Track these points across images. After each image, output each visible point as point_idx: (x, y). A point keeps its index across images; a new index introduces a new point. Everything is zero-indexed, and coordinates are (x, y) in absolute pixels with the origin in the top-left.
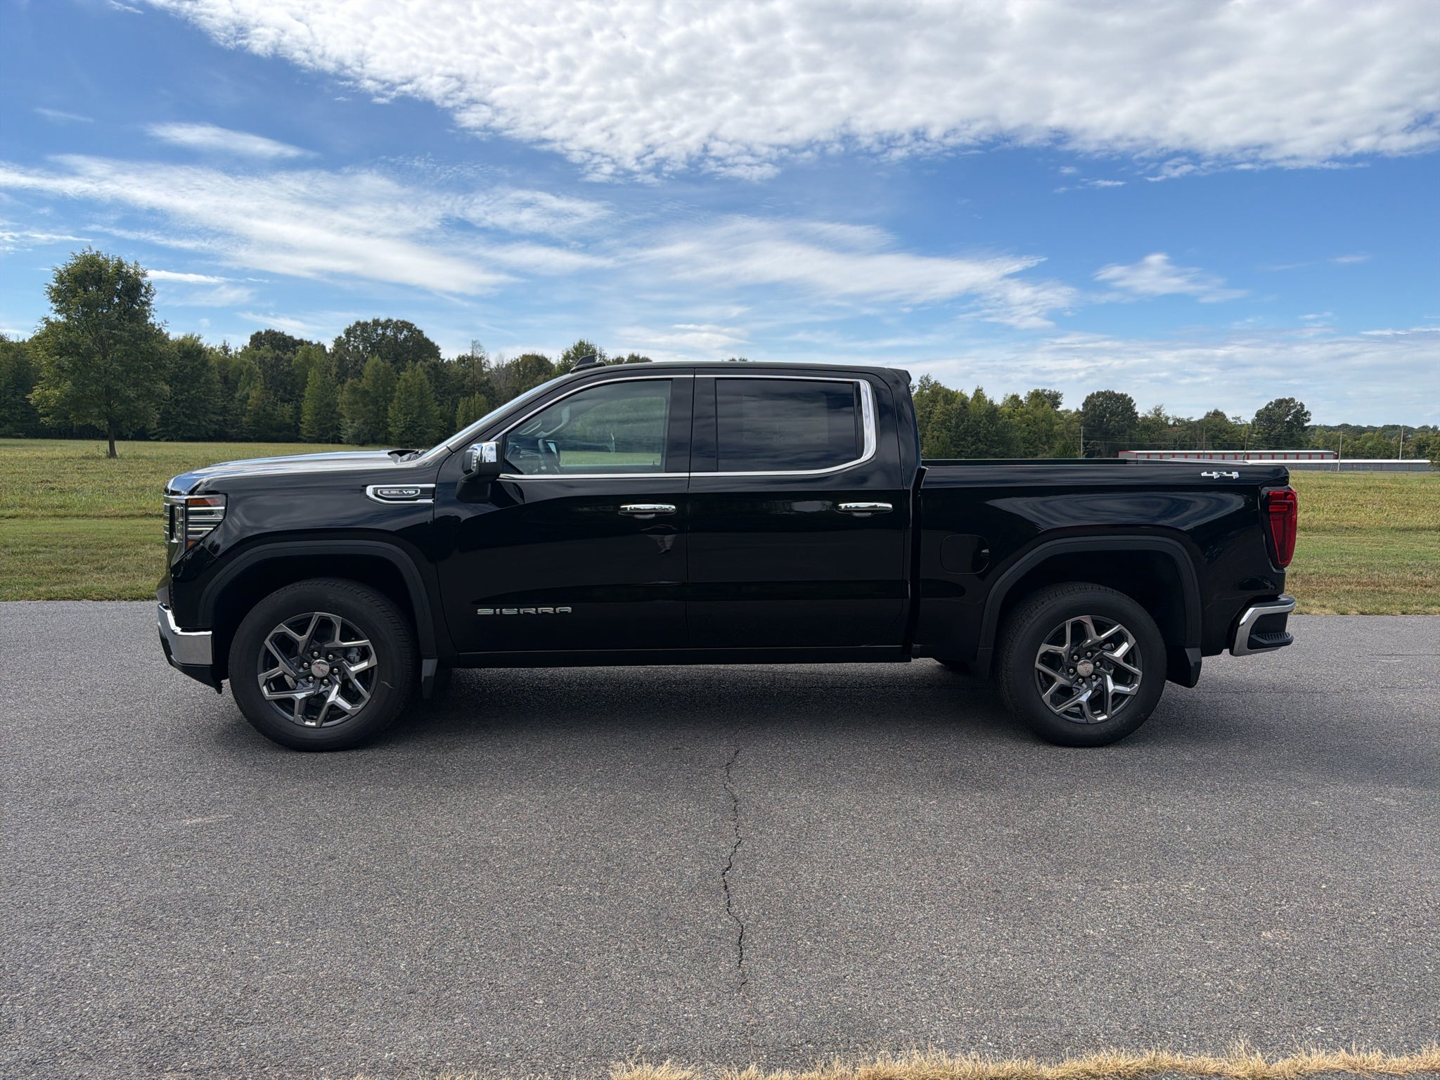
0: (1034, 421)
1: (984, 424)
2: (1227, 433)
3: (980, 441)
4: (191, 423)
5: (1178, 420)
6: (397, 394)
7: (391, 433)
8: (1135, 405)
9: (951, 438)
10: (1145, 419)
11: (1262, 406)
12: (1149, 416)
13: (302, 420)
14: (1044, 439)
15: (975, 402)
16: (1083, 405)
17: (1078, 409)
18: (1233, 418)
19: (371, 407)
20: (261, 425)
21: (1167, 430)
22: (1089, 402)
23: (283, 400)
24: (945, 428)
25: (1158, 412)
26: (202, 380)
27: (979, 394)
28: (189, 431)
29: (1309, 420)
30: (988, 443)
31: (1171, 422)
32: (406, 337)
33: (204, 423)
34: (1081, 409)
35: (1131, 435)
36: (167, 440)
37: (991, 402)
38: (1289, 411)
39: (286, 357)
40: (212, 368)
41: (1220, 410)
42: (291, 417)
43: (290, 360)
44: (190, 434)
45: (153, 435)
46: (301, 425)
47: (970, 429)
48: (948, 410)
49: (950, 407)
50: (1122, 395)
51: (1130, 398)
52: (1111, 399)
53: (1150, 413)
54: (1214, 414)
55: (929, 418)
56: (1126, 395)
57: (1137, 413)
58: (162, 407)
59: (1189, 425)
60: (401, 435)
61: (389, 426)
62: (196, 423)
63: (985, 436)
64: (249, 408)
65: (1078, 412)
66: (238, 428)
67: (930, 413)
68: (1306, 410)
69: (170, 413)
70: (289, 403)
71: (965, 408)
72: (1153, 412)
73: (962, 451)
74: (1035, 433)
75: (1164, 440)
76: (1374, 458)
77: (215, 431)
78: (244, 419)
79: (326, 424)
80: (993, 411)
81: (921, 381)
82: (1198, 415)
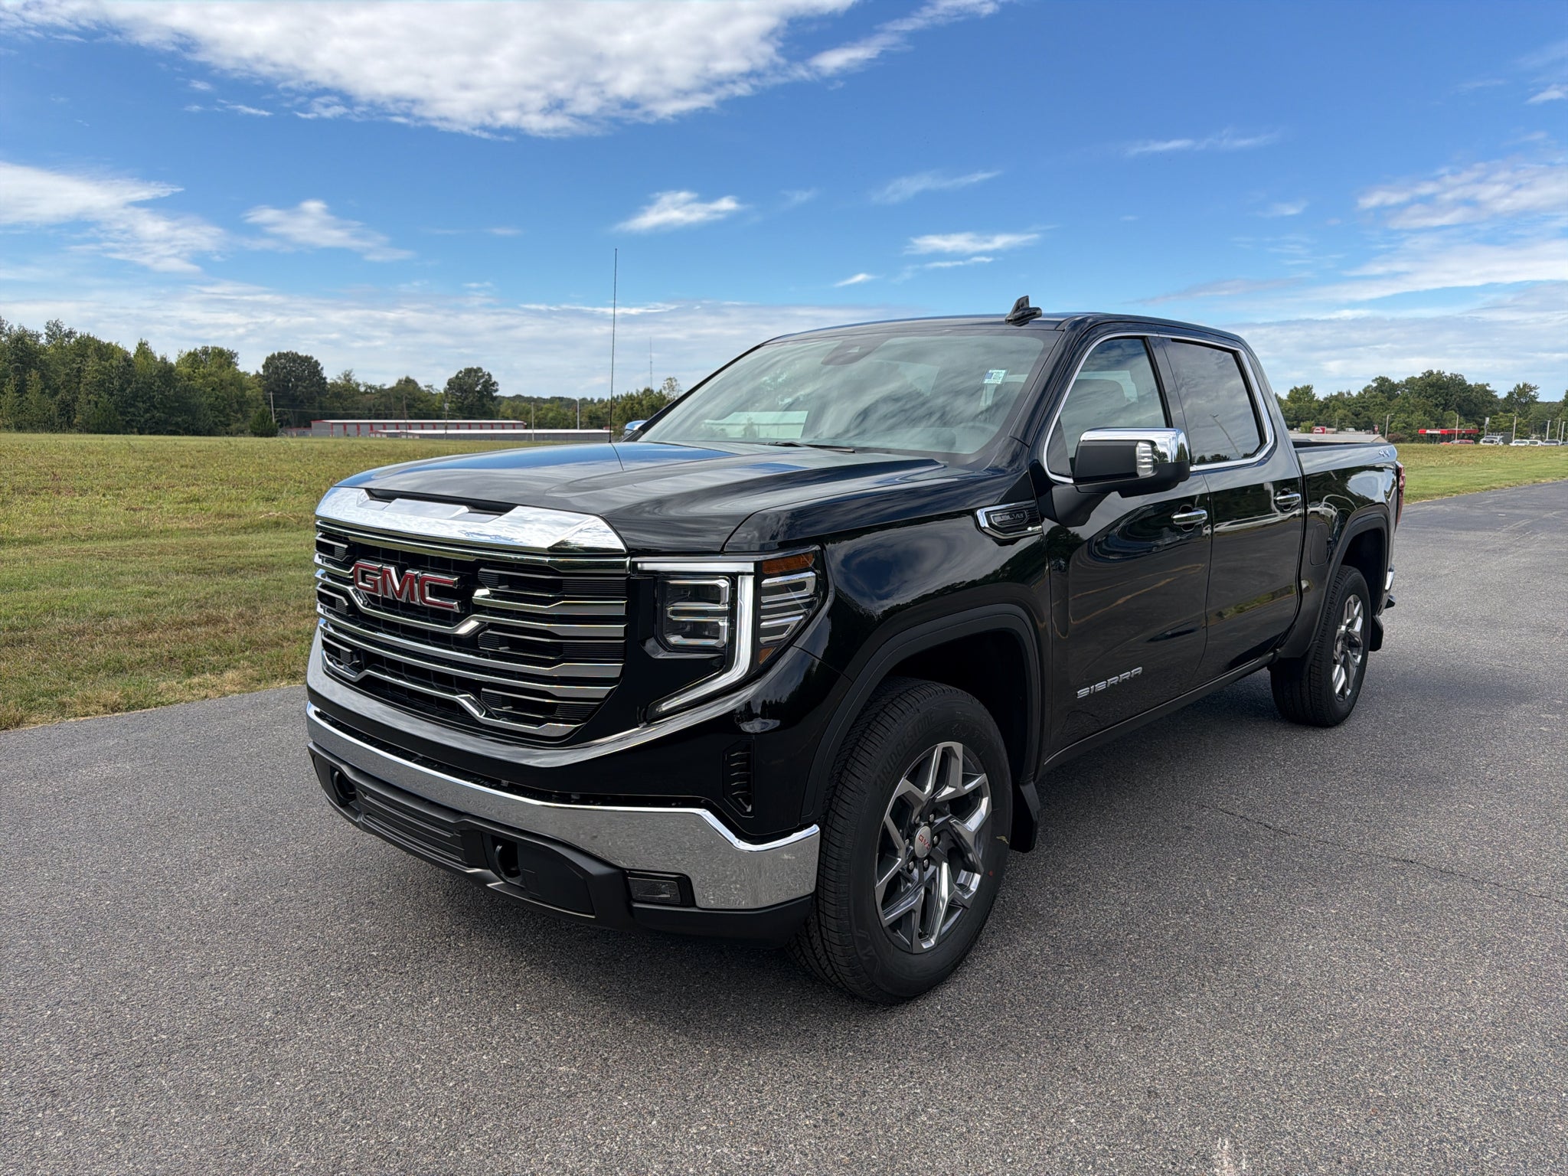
0: (221, 385)
1: (159, 387)
2: (422, 402)
3: (155, 408)
5: (370, 387)
8: (322, 369)
9: (116, 404)
10: (332, 385)
11: (453, 375)
12: (339, 382)
14: (236, 406)
15: (141, 359)
16: (263, 367)
17: (257, 372)
18: (426, 386)
21: (359, 398)
22: (270, 362)
24: (104, 391)
25: (347, 377)
27: (143, 350)
29: (496, 390)
30: (166, 411)
31: (362, 389)
34: (261, 371)
35: (321, 403)
37: (163, 359)
38: (478, 380)
41: (412, 377)
47: (140, 393)
48: (105, 368)
49: (108, 364)
50: (306, 357)
51: (316, 361)
52: (294, 361)
53: (339, 378)
54: (406, 381)
55: (79, 376)
56: (311, 358)
57: (325, 378)
59: (382, 393)
63: (162, 403)
65: (258, 375)
67: (79, 370)
68: (493, 380)
71: (129, 366)
72: (342, 377)
73: (133, 421)
74: (223, 399)
75: (358, 409)
76: (556, 428)
80: (166, 371)
81: (47, 328)
82: (390, 382)
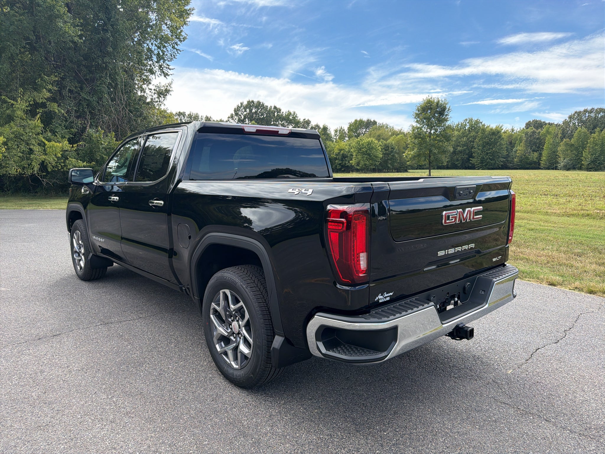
4: (492, 162)
6: (588, 145)
7: (583, 164)
13: (542, 159)
19: (574, 152)
20: (523, 162)
23: (534, 151)
26: (498, 144)
28: (491, 165)
32: (602, 116)
33: (497, 162)
36: (482, 169)
39: (537, 131)
40: (503, 138)
42: (537, 158)
43: (540, 132)
44: (491, 167)
45: (476, 167)
46: (541, 162)
58: (481, 156)
60: (588, 165)
61: (583, 161)
62: (494, 162)
64: (518, 155)
66: (513, 163)
69: (484, 158)
70: (536, 152)
77: (502, 165)
78: (515, 160)
79: (552, 161)
